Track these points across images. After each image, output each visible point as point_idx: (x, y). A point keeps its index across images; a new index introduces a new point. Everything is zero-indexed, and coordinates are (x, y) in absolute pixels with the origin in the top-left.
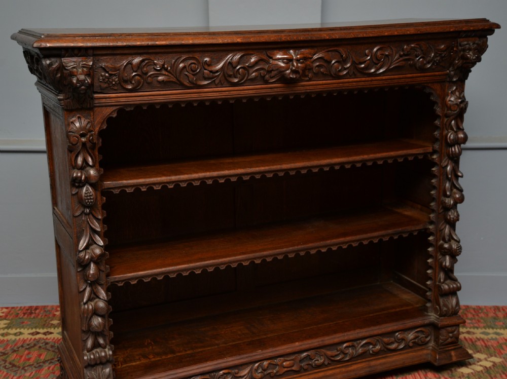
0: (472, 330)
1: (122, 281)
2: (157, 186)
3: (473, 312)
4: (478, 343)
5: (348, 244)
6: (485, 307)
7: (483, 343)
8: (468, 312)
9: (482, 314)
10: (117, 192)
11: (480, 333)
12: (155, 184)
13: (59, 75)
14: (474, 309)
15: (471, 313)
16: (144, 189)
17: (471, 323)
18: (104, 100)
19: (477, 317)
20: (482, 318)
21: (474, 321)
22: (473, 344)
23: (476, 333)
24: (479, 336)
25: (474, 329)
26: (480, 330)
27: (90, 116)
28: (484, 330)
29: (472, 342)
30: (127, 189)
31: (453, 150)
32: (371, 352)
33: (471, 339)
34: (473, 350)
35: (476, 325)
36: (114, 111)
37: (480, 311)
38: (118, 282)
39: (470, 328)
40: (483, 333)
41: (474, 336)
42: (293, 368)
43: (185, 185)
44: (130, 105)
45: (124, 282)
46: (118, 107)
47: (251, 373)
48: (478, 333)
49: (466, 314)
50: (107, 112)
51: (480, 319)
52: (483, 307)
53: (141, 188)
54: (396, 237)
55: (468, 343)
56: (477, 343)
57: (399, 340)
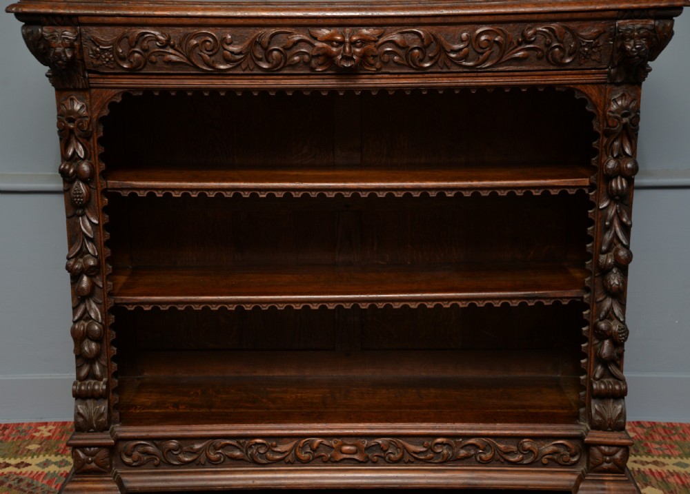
0: (661, 459)
1: (133, 304)
2: (177, 192)
3: (662, 432)
4: (671, 480)
5: (451, 303)
6: (681, 424)
7: (678, 481)
8: (654, 432)
9: (676, 436)
10: (126, 194)
11: (674, 464)
12: (174, 189)
13: (42, 46)
14: (664, 428)
15: (660, 434)
16: (159, 195)
17: (660, 449)
18: (102, 80)
19: (668, 441)
20: (676, 442)
21: (664, 446)
22: (664, 481)
23: (668, 464)
24: (672, 468)
25: (664, 458)
26: (673, 460)
27: (86, 98)
28: (679, 460)
29: (662, 478)
30: (138, 193)
31: (613, 185)
32: (478, 459)
33: (660, 474)
34: (663, 490)
35: (667, 452)
36: (118, 94)
37: (674, 432)
38: (128, 304)
39: (659, 456)
40: (678, 464)
41: (665, 469)
42: (356, 457)
43: (213, 196)
44: (138, 89)
45: (135, 306)
46: (121, 90)
47: (295, 450)
48: (671, 464)
49: (651, 435)
50: (108, 95)
51: (673, 444)
52: (679, 425)
53: (156, 192)
54: (531, 304)
55: (656, 478)
56: (669, 479)
57: (524, 451)
